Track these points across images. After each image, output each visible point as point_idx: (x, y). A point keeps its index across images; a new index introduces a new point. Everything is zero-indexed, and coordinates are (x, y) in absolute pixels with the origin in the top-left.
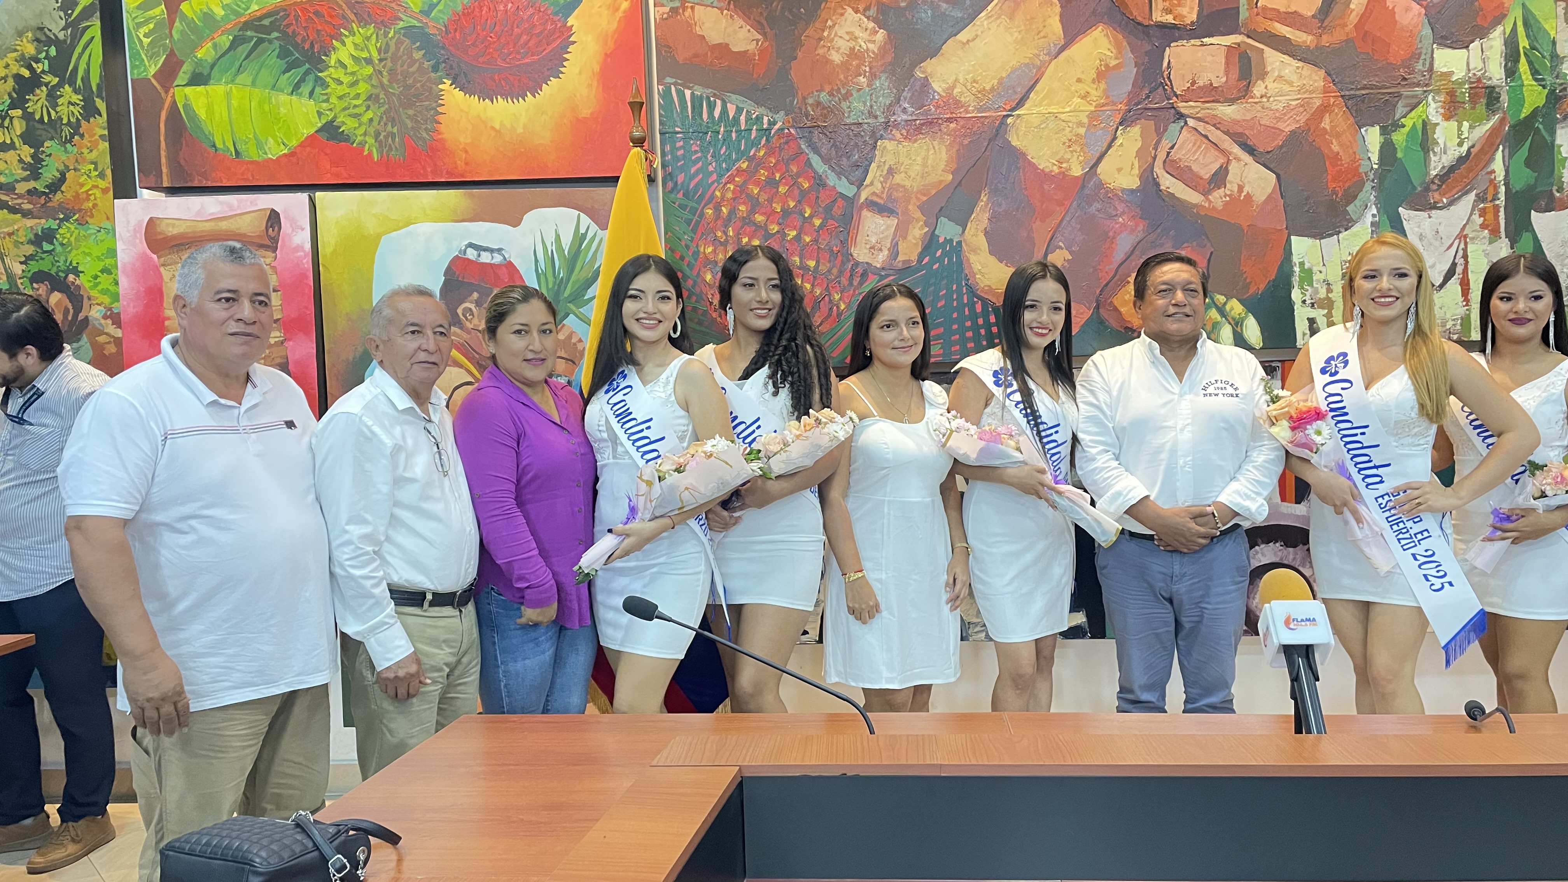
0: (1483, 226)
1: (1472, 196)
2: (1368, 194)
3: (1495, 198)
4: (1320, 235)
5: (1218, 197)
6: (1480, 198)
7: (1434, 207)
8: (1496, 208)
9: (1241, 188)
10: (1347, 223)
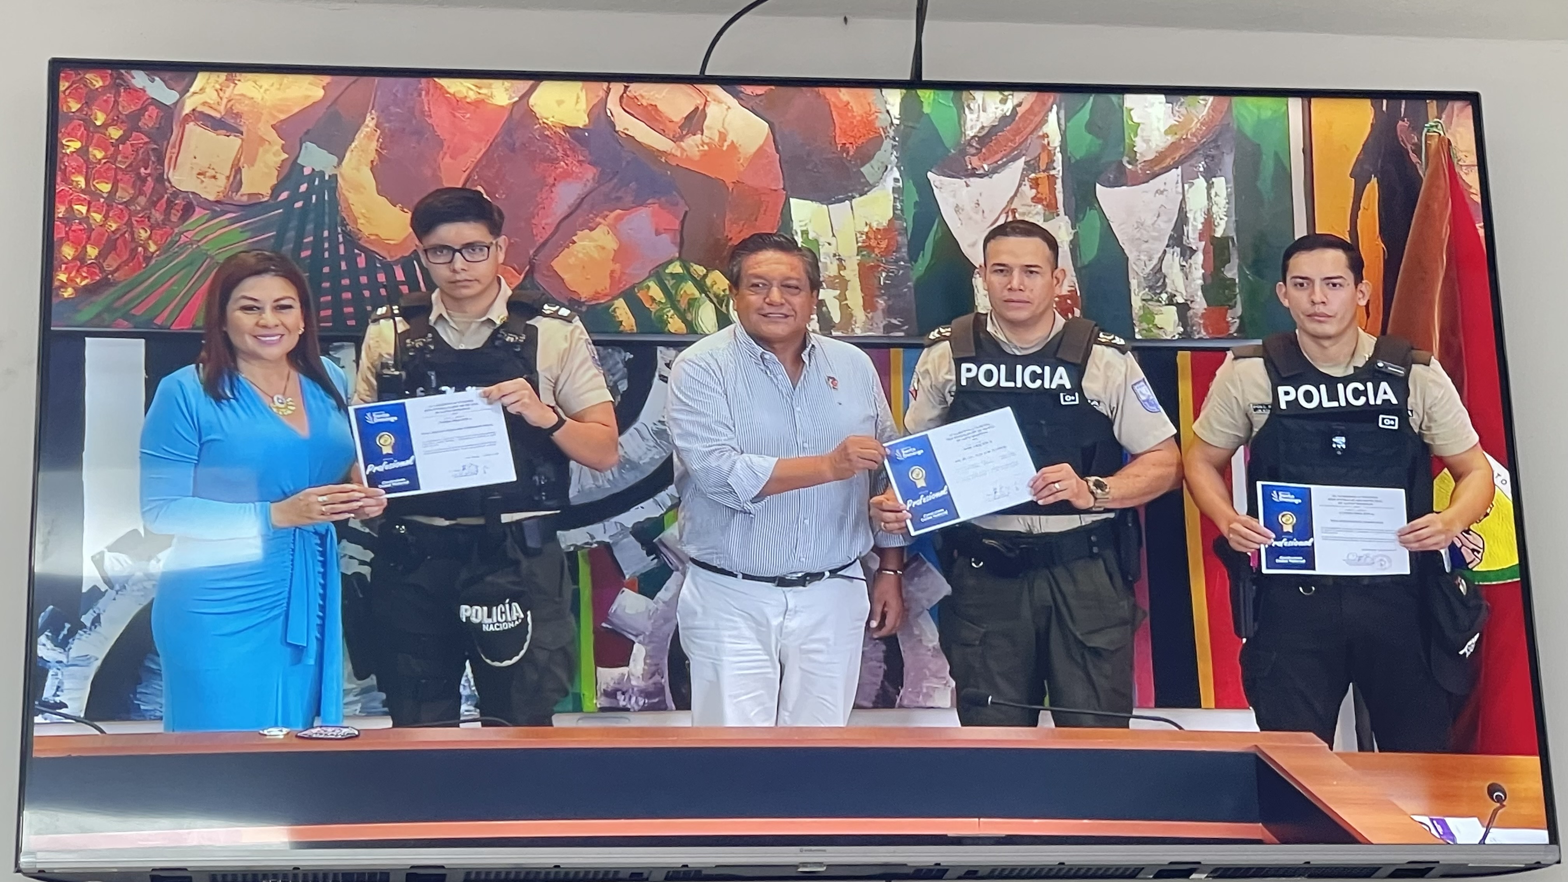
0: (1036, 200)
1: (1020, 163)
2: (888, 153)
3: (1050, 166)
4: (827, 200)
5: (692, 144)
6: (1030, 167)
7: (973, 173)
8: (1052, 179)
9: (723, 136)
10: (864, 188)
